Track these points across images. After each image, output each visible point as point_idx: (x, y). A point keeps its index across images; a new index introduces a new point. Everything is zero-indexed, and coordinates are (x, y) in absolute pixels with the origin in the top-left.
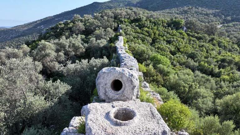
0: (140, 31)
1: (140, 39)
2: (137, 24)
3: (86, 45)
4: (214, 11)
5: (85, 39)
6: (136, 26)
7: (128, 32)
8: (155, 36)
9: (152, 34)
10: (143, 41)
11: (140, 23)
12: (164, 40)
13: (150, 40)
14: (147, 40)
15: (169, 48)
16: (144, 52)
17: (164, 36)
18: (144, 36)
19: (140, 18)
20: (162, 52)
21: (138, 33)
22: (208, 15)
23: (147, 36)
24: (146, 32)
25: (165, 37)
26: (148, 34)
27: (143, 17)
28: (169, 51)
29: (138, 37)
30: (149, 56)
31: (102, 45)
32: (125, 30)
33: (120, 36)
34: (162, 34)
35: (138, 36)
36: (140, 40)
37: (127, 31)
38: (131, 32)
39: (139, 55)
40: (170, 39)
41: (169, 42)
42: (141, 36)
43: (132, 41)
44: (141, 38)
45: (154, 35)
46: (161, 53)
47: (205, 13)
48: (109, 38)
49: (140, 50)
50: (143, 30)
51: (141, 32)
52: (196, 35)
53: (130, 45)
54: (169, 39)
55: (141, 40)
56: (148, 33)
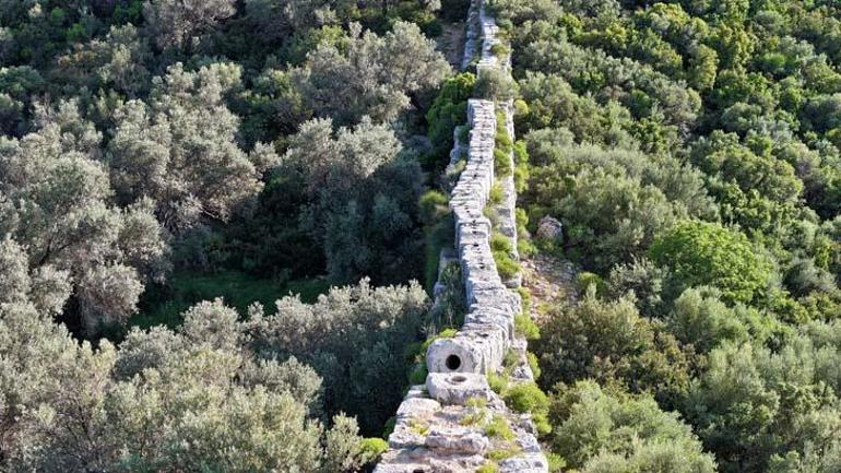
0: (623, 36)
1: (620, 93)
3: (268, 153)
5: (246, 94)
7: (540, 47)
8: (725, 72)
9: (703, 60)
10: (638, 111)
12: (786, 103)
13: (685, 103)
14: (664, 105)
15: (800, 168)
16: (625, 206)
17: (790, 69)
18: (648, 70)
20: (750, 197)
21: (613, 50)
23: (670, 72)
24: (666, 39)
25: (794, 84)
26: (679, 59)
28: (799, 185)
29: (609, 80)
30: (649, 231)
31: (369, 164)
32: (518, 22)
33: (481, 96)
34: (781, 58)
35: (604, 71)
36: (615, 107)
37: (535, 33)
38: (564, 45)
39: (590, 224)
40: (824, 98)
41: (816, 121)
42: (626, 69)
43: (559, 115)
44: (624, 85)
45: (721, 67)
46: (743, 201)
48: (410, 94)
49: (601, 192)
50: (643, 24)
51: (630, 37)
53: (545, 146)
54: (818, 99)
55: (624, 102)
56: (679, 53)
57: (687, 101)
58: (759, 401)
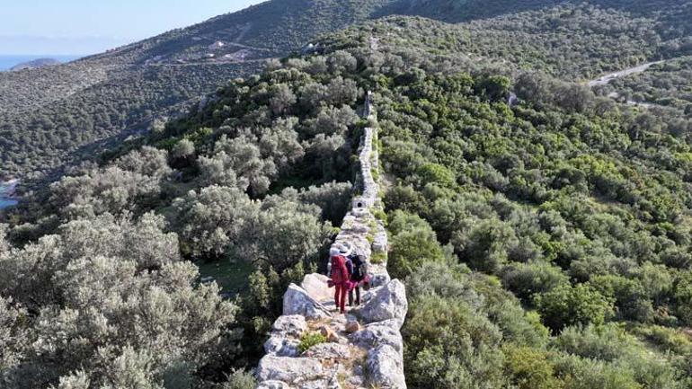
1: (409, 125)
2: (406, 88)
4: (634, 21)
5: (300, 126)
6: (405, 94)
7: (385, 112)
8: (440, 119)
9: (433, 116)
10: (414, 131)
11: (414, 87)
12: (458, 128)
14: (422, 129)
15: (462, 147)
16: (410, 159)
17: (459, 118)
18: (417, 119)
19: (414, 74)
20: (447, 156)
21: (407, 113)
22: (617, 35)
23: (424, 119)
24: (422, 109)
25: (461, 123)
26: (426, 115)
27: (419, 72)
28: (461, 152)
29: (406, 122)
30: (417, 166)
31: (336, 147)
32: (379, 105)
33: (368, 127)
34: (457, 115)
35: (404, 119)
36: (407, 130)
37: (384, 108)
38: (393, 112)
39: (400, 164)
41: (467, 133)
42: (411, 119)
43: (391, 132)
44: (410, 123)
45: (439, 117)
46: (445, 157)
47: (608, 27)
48: (348, 126)
50: (416, 105)
51: (412, 109)
52: (534, 113)
53: (387, 141)
54: (468, 127)
55: (410, 128)
56: (426, 113)
57: (429, 127)
58: (449, 216)
